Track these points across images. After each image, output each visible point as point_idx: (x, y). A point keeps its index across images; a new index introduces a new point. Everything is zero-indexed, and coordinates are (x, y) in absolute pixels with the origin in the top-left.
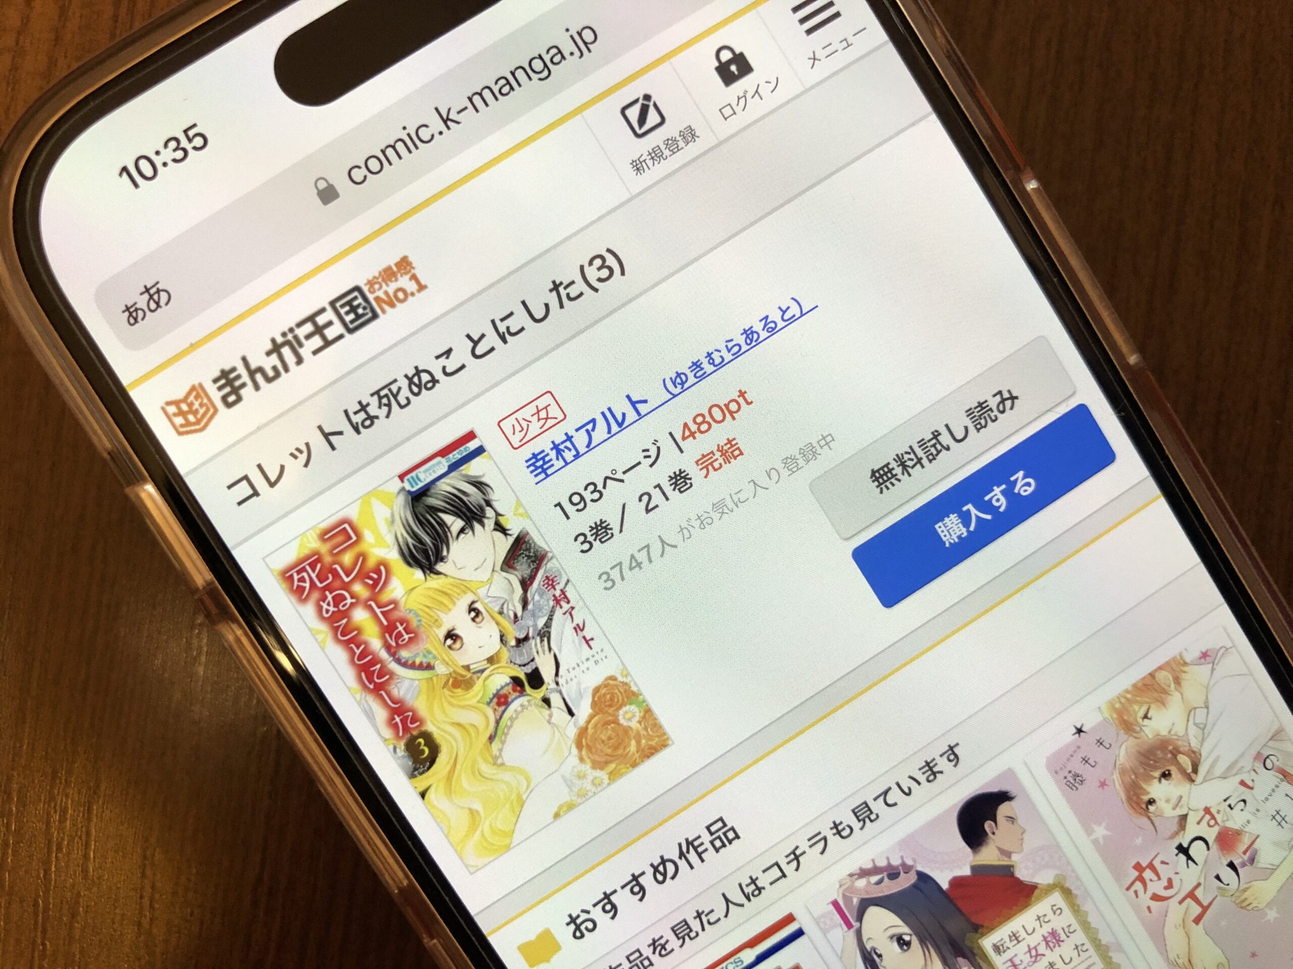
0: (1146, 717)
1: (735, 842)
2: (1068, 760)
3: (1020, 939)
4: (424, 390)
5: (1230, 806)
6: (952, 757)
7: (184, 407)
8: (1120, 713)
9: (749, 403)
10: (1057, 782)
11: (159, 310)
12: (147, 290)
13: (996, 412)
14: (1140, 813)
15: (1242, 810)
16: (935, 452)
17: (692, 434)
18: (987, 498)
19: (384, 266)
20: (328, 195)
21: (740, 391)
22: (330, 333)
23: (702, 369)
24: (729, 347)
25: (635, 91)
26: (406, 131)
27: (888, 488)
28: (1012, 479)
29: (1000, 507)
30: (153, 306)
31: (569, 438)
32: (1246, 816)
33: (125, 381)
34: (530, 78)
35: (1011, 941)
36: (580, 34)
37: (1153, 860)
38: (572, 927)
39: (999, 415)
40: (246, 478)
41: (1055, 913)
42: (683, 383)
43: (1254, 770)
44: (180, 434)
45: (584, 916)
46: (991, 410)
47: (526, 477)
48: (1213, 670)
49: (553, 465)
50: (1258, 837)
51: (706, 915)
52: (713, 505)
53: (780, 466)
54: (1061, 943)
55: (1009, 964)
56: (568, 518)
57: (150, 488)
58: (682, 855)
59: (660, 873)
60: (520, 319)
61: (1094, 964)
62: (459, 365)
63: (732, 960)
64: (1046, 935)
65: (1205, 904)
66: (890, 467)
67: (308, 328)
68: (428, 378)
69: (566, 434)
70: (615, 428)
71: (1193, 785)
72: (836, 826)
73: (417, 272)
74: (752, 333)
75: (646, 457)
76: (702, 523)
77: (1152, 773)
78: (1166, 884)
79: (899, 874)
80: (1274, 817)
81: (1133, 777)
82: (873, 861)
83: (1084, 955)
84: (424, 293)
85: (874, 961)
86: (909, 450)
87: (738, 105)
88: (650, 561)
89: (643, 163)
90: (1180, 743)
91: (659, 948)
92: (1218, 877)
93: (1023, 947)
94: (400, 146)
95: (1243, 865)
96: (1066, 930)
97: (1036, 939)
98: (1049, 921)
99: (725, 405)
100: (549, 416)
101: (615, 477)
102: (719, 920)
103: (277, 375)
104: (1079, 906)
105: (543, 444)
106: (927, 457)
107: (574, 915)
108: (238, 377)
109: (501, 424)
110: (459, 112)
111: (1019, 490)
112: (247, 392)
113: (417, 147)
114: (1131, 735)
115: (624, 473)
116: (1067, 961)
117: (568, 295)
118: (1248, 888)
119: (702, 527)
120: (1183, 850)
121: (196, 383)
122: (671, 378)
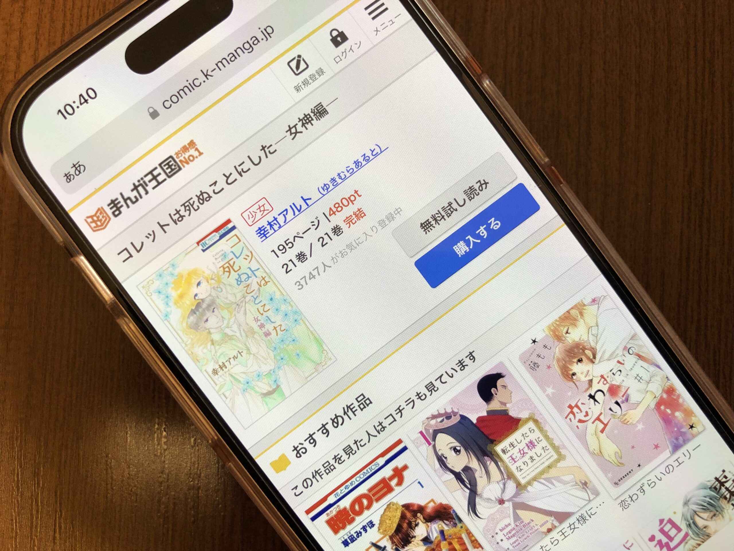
0: (567, 333)
1: (370, 405)
2: (530, 356)
3: (515, 446)
4: (205, 202)
5: (613, 374)
6: (472, 358)
7: (95, 218)
8: (554, 331)
9: (360, 196)
10: (525, 367)
11: (80, 174)
12: (74, 166)
13: (478, 191)
14: (569, 380)
15: (619, 375)
16: (450, 213)
17: (334, 213)
18: (477, 232)
19: (182, 145)
20: (154, 115)
21: (355, 191)
22: (160, 179)
23: (336, 181)
24: (348, 170)
25: (293, 54)
26: (188, 82)
27: (429, 231)
28: (489, 222)
29: (485, 235)
30: (77, 173)
31: (275, 219)
32: (622, 378)
33: (67, 208)
34: (244, 52)
35: (510, 447)
36: (265, 30)
37: (577, 403)
38: (295, 452)
39: (480, 192)
40: (126, 249)
41: (531, 432)
42: (327, 189)
43: (624, 355)
44: (94, 231)
45: (300, 446)
46: (476, 190)
47: (257, 239)
48: (599, 307)
49: (268, 233)
50: (629, 388)
51: (359, 442)
52: (347, 246)
53: (377, 225)
54: (536, 447)
55: (511, 458)
56: (278, 257)
57: (83, 258)
58: (345, 413)
59: (335, 422)
60: (248, 165)
61: (552, 456)
62: (221, 189)
63: (373, 464)
64: (527, 443)
65: (605, 422)
66: (429, 221)
67: (150, 177)
68: (207, 196)
69: (274, 217)
70: (297, 213)
71: (594, 365)
72: (418, 394)
73: (198, 147)
74: (358, 162)
75: (313, 225)
76: (342, 254)
77: (573, 360)
78: (584, 414)
79: (451, 416)
80: (636, 378)
81: (564, 362)
82: (438, 411)
83: (547, 452)
84: (202, 156)
85: (443, 461)
86: (438, 212)
87: (342, 56)
88: (319, 275)
89: (300, 87)
90: (585, 344)
91: (338, 460)
92: (610, 409)
93: (516, 450)
94: (186, 89)
95: (623, 402)
96: (537, 440)
97: (522, 445)
98: (528, 436)
99: (348, 198)
100: (265, 209)
101: (298, 236)
102: (365, 444)
103: (137, 200)
104: (542, 428)
105: (263, 223)
106: (447, 215)
107: (296, 446)
108: (119, 202)
109: (243, 215)
110: (212, 71)
111: (493, 228)
112: (124, 209)
113: (194, 89)
114: (561, 342)
115: (303, 233)
116: (539, 455)
117: (269, 151)
118: (626, 414)
119: (343, 256)
120: (592, 397)
121: (100, 207)
122: (322, 187)
